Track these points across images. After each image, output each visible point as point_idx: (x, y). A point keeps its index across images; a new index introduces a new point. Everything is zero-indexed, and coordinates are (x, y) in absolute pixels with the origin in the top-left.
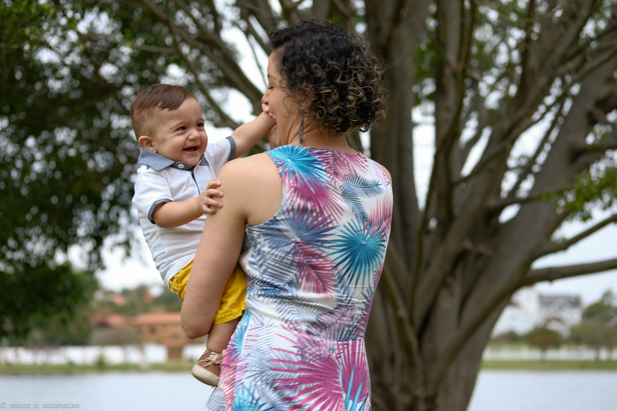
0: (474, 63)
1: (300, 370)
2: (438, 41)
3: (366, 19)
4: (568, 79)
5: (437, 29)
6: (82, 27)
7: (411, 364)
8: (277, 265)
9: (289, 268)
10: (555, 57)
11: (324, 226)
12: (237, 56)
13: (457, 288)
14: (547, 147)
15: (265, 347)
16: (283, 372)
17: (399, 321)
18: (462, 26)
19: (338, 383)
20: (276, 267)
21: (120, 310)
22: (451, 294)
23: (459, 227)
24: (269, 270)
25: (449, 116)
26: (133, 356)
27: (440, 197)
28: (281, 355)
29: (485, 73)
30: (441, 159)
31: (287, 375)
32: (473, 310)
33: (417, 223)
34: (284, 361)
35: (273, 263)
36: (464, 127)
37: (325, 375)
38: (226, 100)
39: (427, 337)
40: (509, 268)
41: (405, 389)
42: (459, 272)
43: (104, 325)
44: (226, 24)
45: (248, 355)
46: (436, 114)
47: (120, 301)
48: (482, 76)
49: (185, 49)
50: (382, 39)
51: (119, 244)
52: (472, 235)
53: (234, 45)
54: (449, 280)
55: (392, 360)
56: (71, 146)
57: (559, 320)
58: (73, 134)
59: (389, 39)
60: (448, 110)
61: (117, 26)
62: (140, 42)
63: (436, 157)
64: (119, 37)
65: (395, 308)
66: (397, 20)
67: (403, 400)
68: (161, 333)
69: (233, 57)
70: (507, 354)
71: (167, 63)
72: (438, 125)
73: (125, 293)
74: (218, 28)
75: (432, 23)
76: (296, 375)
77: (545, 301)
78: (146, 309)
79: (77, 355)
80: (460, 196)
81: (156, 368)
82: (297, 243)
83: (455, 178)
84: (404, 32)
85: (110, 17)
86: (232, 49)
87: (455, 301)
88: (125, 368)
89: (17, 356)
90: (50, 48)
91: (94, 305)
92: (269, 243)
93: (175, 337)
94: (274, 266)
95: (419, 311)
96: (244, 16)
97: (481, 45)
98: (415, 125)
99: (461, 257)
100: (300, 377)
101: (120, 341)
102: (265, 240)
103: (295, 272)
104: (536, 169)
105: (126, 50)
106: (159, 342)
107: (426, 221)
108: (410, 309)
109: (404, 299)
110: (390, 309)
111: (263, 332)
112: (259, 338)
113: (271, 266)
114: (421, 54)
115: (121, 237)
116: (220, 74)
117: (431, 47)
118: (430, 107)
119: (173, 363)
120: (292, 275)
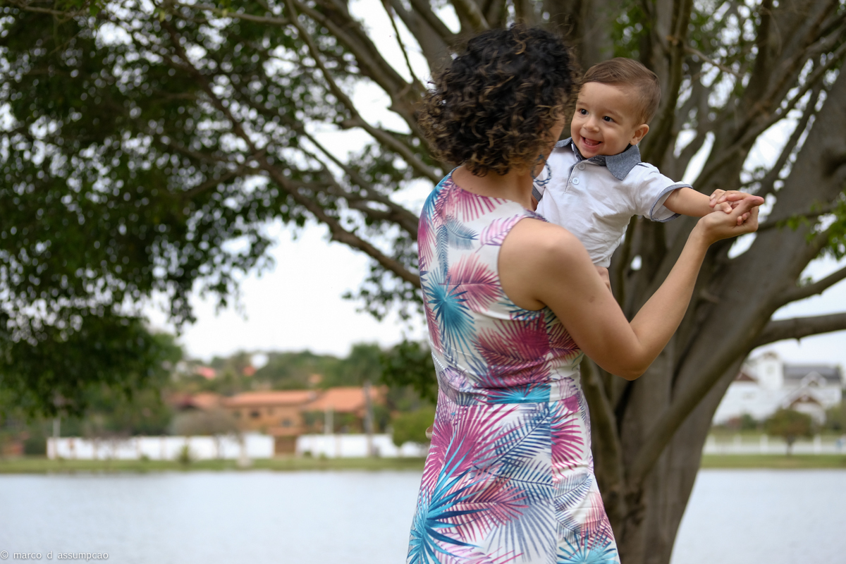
2: (644, 9)
4: (823, 61)
7: (608, 449)
10: (805, 31)
14: (793, 157)
21: (211, 388)
26: (229, 448)
32: (691, 377)
36: (680, 129)
39: (629, 413)
40: (741, 320)
43: (188, 407)
47: (210, 374)
50: (568, 8)
51: (212, 288)
56: (144, 158)
57: (811, 400)
58: (148, 141)
59: (578, 6)
68: (266, 418)
70: (739, 446)
71: (274, 45)
73: (217, 363)
77: (792, 374)
78: (246, 387)
79: (152, 447)
81: (259, 465)
87: (669, 364)
88: (218, 465)
89: (72, 447)
90: (117, 22)
91: (175, 378)
93: (286, 423)
97: (703, 19)
101: (210, 430)
104: (778, 185)
106: (264, 431)
107: (627, 261)
115: (214, 279)
117: (634, 17)
119: (283, 458)
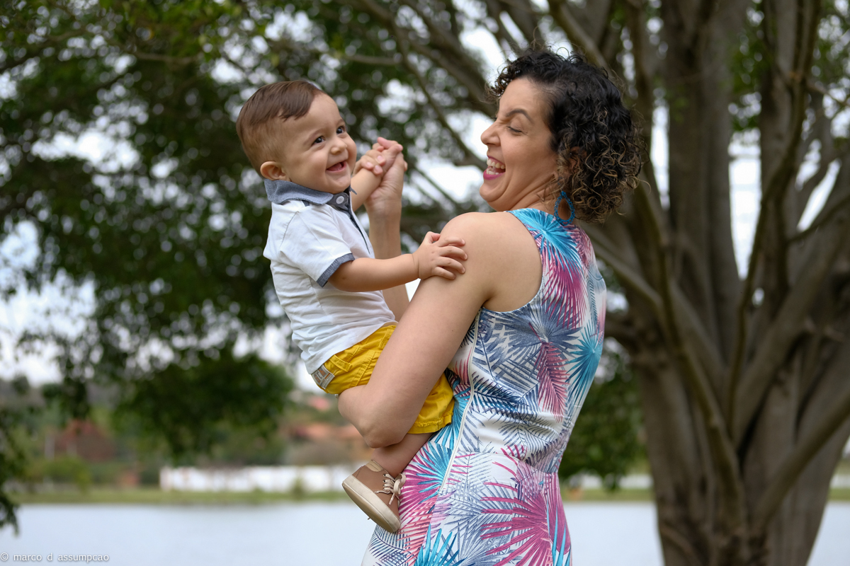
0: (816, 71)
1: (516, 510)
2: (765, 42)
3: (662, 13)
5: (764, 24)
6: (273, 32)
7: (729, 492)
8: (517, 370)
9: (530, 376)
11: (572, 326)
12: (483, 67)
13: (794, 386)
15: (478, 482)
16: (496, 514)
17: (712, 433)
18: (800, 18)
19: (545, 527)
20: (515, 372)
21: (323, 418)
22: (786, 394)
23: (796, 301)
24: (505, 375)
25: (782, 146)
27: (768, 259)
28: (497, 491)
29: (832, 85)
30: (771, 205)
31: (500, 517)
32: (816, 417)
33: (737, 297)
34: (499, 499)
35: (512, 367)
36: (803, 160)
37: (535, 517)
38: (467, 129)
39: (751, 455)
41: (721, 527)
42: (796, 364)
43: (299, 437)
44: (468, 24)
45: (453, 492)
46: (762, 143)
47: (322, 405)
48: (828, 89)
49: (413, 59)
50: (686, 41)
52: (815, 311)
53: (478, 53)
54: (782, 375)
55: (703, 486)
59: (696, 39)
60: (779, 137)
61: (319, 31)
62: (351, 50)
63: (764, 204)
64: (321, 46)
65: (707, 414)
66: (706, 13)
67: (719, 543)
69: (479, 70)
71: (386, 79)
72: (764, 159)
74: (456, 29)
75: (756, 17)
76: (510, 517)
80: (797, 258)
82: (544, 343)
83: (790, 233)
84: (716, 29)
85: (311, 18)
86: (477, 59)
87: (793, 404)
88: (331, 496)
89: (186, 479)
90: (230, 61)
92: (511, 338)
94: (512, 370)
95: (740, 419)
96: (492, 13)
97: (827, 46)
98: (731, 159)
99: (799, 343)
100: (514, 520)
101: (324, 460)
102: (506, 334)
103: (536, 382)
105: (333, 63)
107: (749, 293)
108: (728, 417)
109: (719, 401)
110: (699, 415)
111: (477, 461)
112: (470, 469)
113: (509, 371)
114: (740, 59)
116: (461, 92)
117: (754, 48)
118: (753, 135)
120: (532, 386)
